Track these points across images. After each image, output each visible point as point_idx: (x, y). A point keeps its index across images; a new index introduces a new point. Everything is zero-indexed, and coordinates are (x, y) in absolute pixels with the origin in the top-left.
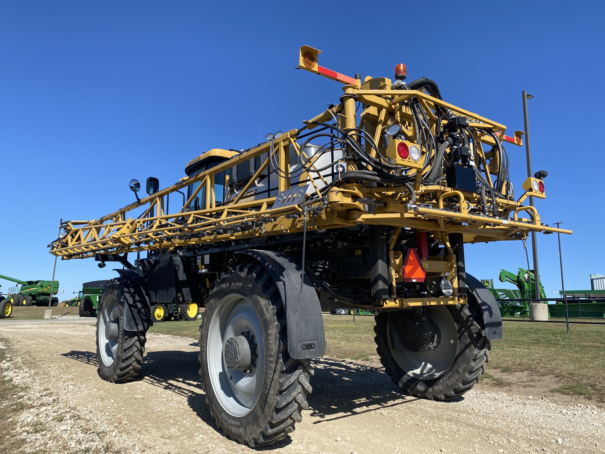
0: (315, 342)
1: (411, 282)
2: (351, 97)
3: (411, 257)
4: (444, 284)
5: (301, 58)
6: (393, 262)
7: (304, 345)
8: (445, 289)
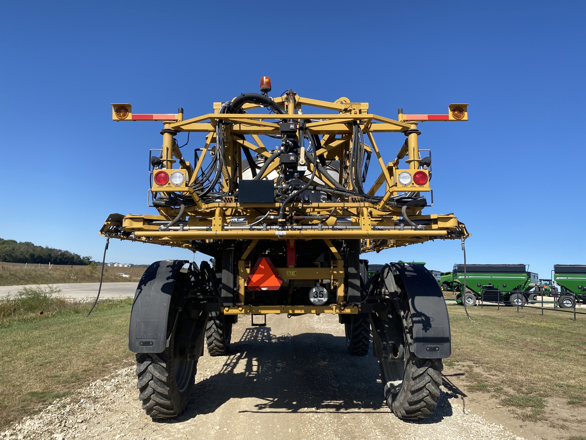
0: (153, 340)
1: (259, 290)
2: (165, 132)
3: (262, 265)
4: (316, 292)
5: (114, 113)
6: (242, 271)
7: (142, 342)
8: (315, 297)
